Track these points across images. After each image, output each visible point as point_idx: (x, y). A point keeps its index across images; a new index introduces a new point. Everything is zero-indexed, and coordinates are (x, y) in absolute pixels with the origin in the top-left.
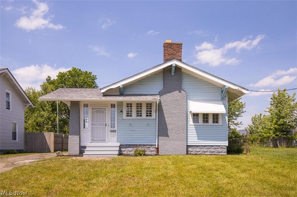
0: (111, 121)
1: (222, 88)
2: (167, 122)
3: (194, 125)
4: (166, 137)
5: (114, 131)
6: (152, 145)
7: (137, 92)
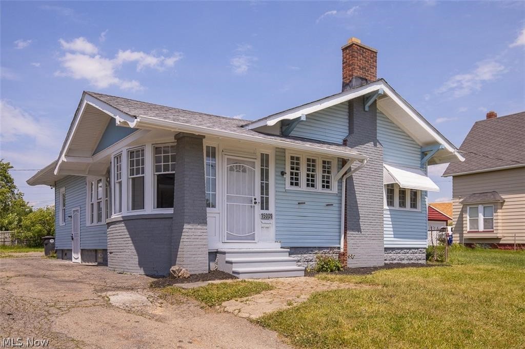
0: (262, 193)
1: (422, 147)
2: (358, 203)
3: (390, 210)
4: (357, 233)
5: (269, 217)
6: (331, 248)
7: (308, 135)
